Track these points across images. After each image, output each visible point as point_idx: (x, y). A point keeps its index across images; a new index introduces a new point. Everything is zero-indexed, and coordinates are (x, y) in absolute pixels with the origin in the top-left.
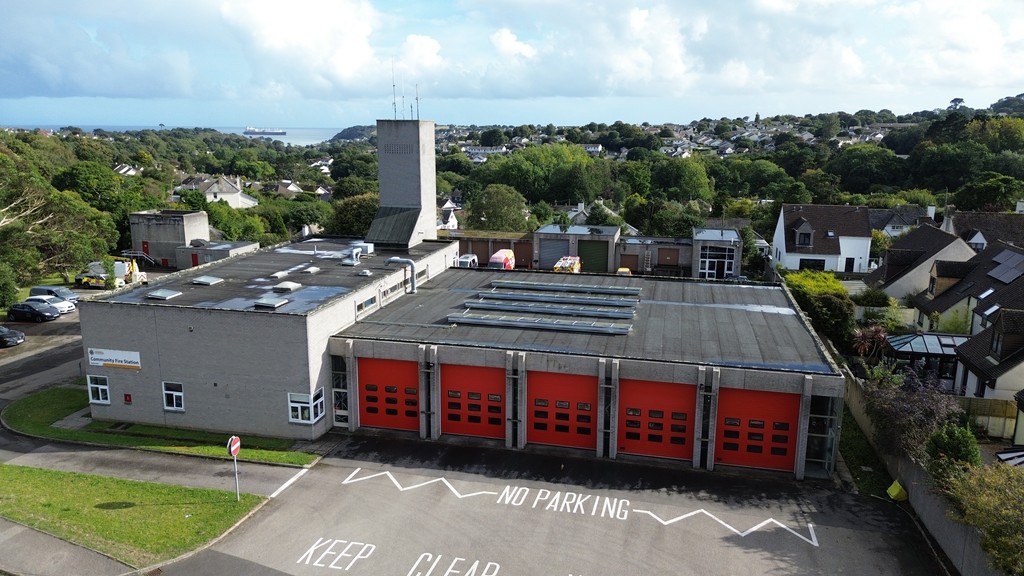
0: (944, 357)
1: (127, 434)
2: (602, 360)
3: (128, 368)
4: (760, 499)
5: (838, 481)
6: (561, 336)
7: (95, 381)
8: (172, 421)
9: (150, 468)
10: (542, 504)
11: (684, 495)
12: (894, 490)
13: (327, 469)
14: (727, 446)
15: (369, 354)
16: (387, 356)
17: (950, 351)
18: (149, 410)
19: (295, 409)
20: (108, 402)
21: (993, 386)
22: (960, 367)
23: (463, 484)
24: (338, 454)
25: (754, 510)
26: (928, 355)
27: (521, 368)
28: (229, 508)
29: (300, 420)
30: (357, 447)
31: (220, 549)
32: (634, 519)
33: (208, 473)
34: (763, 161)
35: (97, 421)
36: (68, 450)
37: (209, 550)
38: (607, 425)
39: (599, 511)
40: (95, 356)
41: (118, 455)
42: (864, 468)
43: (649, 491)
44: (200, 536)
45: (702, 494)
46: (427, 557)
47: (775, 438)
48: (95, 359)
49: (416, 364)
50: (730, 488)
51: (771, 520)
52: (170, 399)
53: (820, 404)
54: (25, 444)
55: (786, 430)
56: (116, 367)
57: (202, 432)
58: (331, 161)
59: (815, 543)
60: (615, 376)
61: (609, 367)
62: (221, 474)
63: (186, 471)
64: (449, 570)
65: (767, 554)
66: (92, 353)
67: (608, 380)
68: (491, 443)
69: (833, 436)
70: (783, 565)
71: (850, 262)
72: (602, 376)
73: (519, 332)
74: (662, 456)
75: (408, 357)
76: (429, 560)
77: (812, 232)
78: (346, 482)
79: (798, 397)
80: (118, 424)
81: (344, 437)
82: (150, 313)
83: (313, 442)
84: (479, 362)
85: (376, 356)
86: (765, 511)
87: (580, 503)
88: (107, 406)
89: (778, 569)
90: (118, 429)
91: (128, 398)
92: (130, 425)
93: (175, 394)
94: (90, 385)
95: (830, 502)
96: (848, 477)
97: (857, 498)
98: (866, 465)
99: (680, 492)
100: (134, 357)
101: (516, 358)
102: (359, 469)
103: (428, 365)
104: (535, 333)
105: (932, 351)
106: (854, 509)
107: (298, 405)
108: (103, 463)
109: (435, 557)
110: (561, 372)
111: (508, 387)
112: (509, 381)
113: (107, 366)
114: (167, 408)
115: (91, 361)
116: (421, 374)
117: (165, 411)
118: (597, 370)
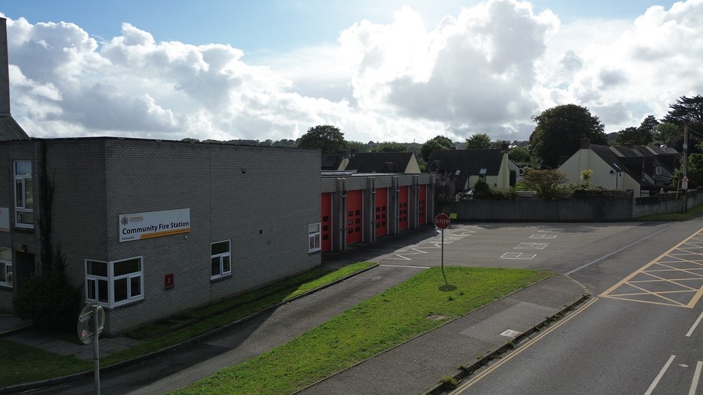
3: (170, 236)
8: (218, 294)
19: (312, 239)
20: (141, 297)
27: (375, 186)
29: (314, 249)
38: (397, 214)
40: (130, 226)
48: (129, 232)
49: (330, 195)
55: (424, 204)
56: (156, 238)
60: (399, 185)
61: (397, 180)
66: (125, 221)
72: (396, 185)
75: (331, 189)
78: (407, 259)
82: (205, 154)
84: (358, 187)
91: (169, 281)
93: (222, 255)
100: (183, 216)
101: (373, 180)
107: (313, 235)
110: (383, 187)
111: (371, 200)
112: (371, 196)
113: (144, 239)
114: (214, 278)
115: (123, 237)
116: (341, 200)
117: (212, 282)
118: (393, 182)
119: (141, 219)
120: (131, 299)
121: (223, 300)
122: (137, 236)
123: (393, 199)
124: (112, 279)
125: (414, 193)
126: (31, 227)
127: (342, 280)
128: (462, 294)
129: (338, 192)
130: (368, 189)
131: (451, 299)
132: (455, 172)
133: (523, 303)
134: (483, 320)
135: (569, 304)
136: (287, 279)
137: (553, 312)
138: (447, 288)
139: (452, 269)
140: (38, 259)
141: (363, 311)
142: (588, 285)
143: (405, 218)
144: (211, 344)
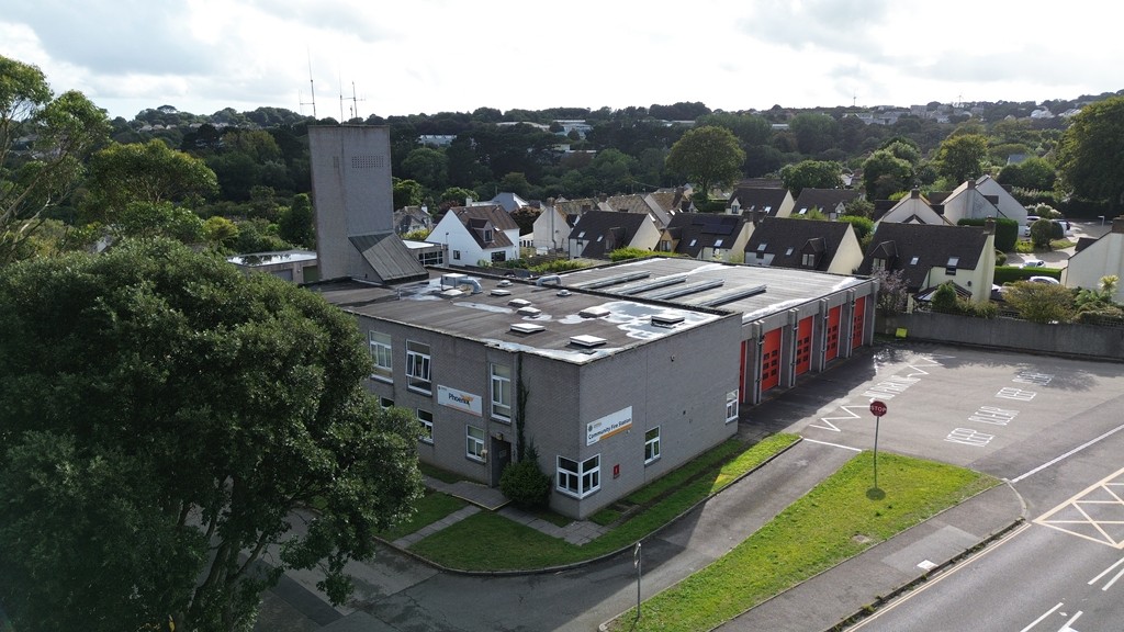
3: (620, 432)
7: (587, 466)
8: (650, 476)
13: (807, 434)
19: (730, 408)
20: (598, 487)
29: (733, 418)
32: (922, 378)
35: (599, 519)
38: (824, 346)
39: (909, 382)
40: (593, 432)
48: (593, 437)
52: (648, 450)
55: (861, 320)
56: (609, 437)
64: (993, 416)
66: (591, 429)
67: (826, 313)
77: (492, 229)
80: (612, 507)
82: (644, 354)
84: (777, 325)
87: (895, 384)
91: (616, 471)
93: (653, 441)
102: (813, 426)
103: (762, 338)
107: (731, 403)
110: (806, 317)
111: (793, 338)
112: (793, 333)
113: (602, 439)
114: (647, 462)
115: (589, 441)
116: (757, 347)
117: (646, 466)
118: (821, 307)
119: (600, 424)
120: (593, 489)
121: (654, 482)
122: (597, 439)
123: (820, 327)
124: (581, 475)
125: (848, 313)
126: (509, 420)
127: (764, 464)
128: (890, 507)
129: (754, 339)
130: (789, 325)
131: (878, 515)
132: (911, 259)
133: (949, 527)
134: (905, 546)
135: (995, 533)
136: (705, 454)
137: (977, 540)
138: (876, 494)
139: (886, 458)
140: (514, 448)
141: (793, 517)
142: (1030, 501)
143: (835, 345)
144: (667, 540)
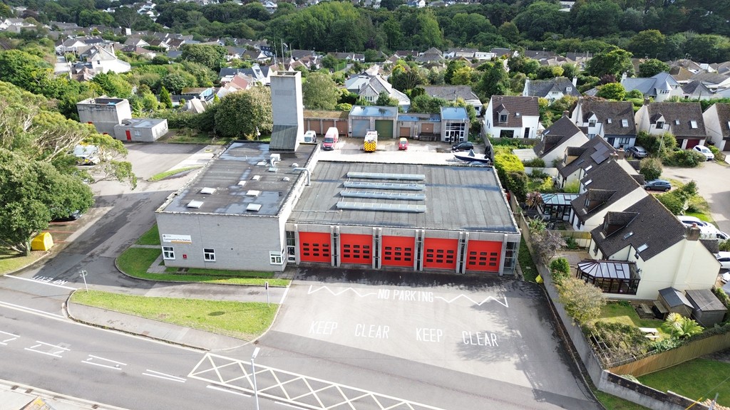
0: (565, 206)
1: (189, 274)
2: (417, 230)
3: (185, 243)
4: (485, 286)
5: (516, 275)
6: (394, 214)
7: (166, 249)
8: (209, 266)
9: (216, 293)
10: (397, 297)
11: (454, 287)
12: (538, 279)
13: (297, 287)
14: (470, 263)
15: (306, 230)
16: (315, 231)
17: (568, 203)
18: (197, 261)
19: (273, 258)
20: (174, 258)
21: (583, 224)
22: (572, 211)
23: (360, 290)
24: (298, 278)
25: (483, 293)
26: (559, 205)
27: (380, 235)
28: (267, 311)
29: (276, 263)
30: (305, 274)
31: (275, 329)
32: (436, 301)
33: (245, 293)
34: (475, 14)
35: (169, 269)
36: (169, 285)
37: (271, 331)
38: (419, 257)
39: (421, 299)
40: (166, 238)
41: (195, 287)
42: (527, 268)
43: (439, 287)
44: (264, 324)
45: (461, 286)
46: (359, 326)
47: (491, 259)
49: (329, 234)
50: (471, 282)
51: (490, 297)
52: (207, 256)
53: (510, 245)
54: (145, 284)
55: (496, 256)
56: (178, 243)
57: (226, 270)
58: (154, 5)
59: (507, 306)
60: (423, 237)
61: (420, 233)
62: (251, 293)
63: (233, 293)
64: (370, 331)
65: (488, 312)
66: (164, 236)
67: (420, 239)
68: (365, 267)
69: (515, 257)
70: (494, 316)
71: (527, 130)
72: (417, 237)
73: (374, 213)
74: (443, 269)
75: (326, 231)
76: (361, 326)
77: (508, 114)
78: (309, 293)
79: (501, 243)
80: (181, 269)
81: (295, 268)
82: (196, 218)
83: (283, 272)
84: (359, 232)
85: (309, 231)
86: (488, 293)
87: (412, 295)
88: (175, 261)
89: (493, 318)
90: (183, 272)
91: (185, 256)
92: (187, 269)
93: (210, 254)
94: (163, 251)
95: (514, 286)
96: (521, 273)
97: (524, 283)
98: (528, 266)
99: (452, 286)
100: (188, 238)
101: (377, 231)
102: (311, 286)
103: (335, 235)
104: (381, 213)
105: (560, 203)
106: (523, 289)
107: (275, 257)
108: (192, 292)
109: (362, 325)
110: (399, 235)
115: (164, 240)
116: (332, 239)
117: (205, 261)
119: (170, 236)
120: (171, 258)
121: (212, 270)
122: (170, 241)
130: (372, 235)
131: (190, 317)
143: (451, 262)
